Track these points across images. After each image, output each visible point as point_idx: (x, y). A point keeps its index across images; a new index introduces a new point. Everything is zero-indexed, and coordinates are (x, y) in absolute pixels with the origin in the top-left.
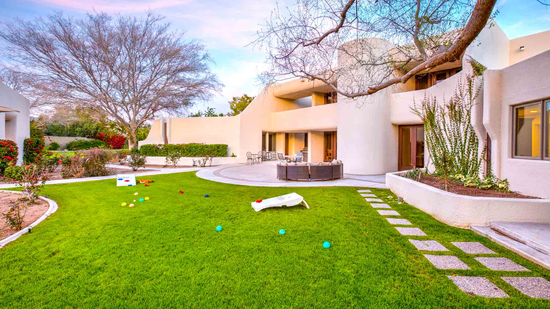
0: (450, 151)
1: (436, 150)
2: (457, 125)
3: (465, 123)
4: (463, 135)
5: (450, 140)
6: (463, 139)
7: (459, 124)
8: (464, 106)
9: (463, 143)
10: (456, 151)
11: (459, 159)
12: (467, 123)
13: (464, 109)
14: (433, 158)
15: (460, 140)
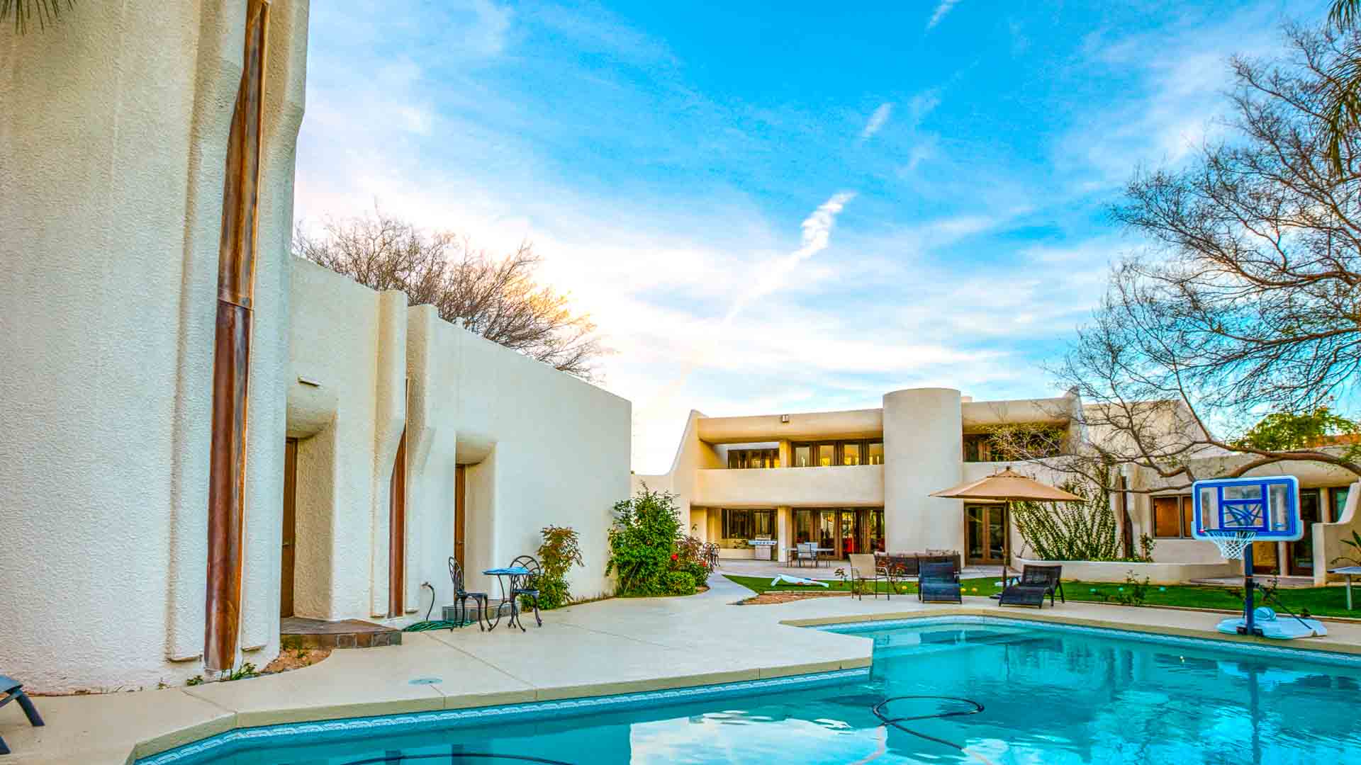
0: (1067, 535)
1: (1038, 535)
2: (1078, 508)
3: (1091, 507)
4: (1088, 518)
5: (1066, 525)
6: (1089, 524)
7: (1081, 507)
8: (1088, 489)
9: (1089, 527)
10: (1078, 535)
11: (1083, 542)
12: (1095, 507)
13: (1090, 494)
14: (1034, 545)
15: (1085, 523)
